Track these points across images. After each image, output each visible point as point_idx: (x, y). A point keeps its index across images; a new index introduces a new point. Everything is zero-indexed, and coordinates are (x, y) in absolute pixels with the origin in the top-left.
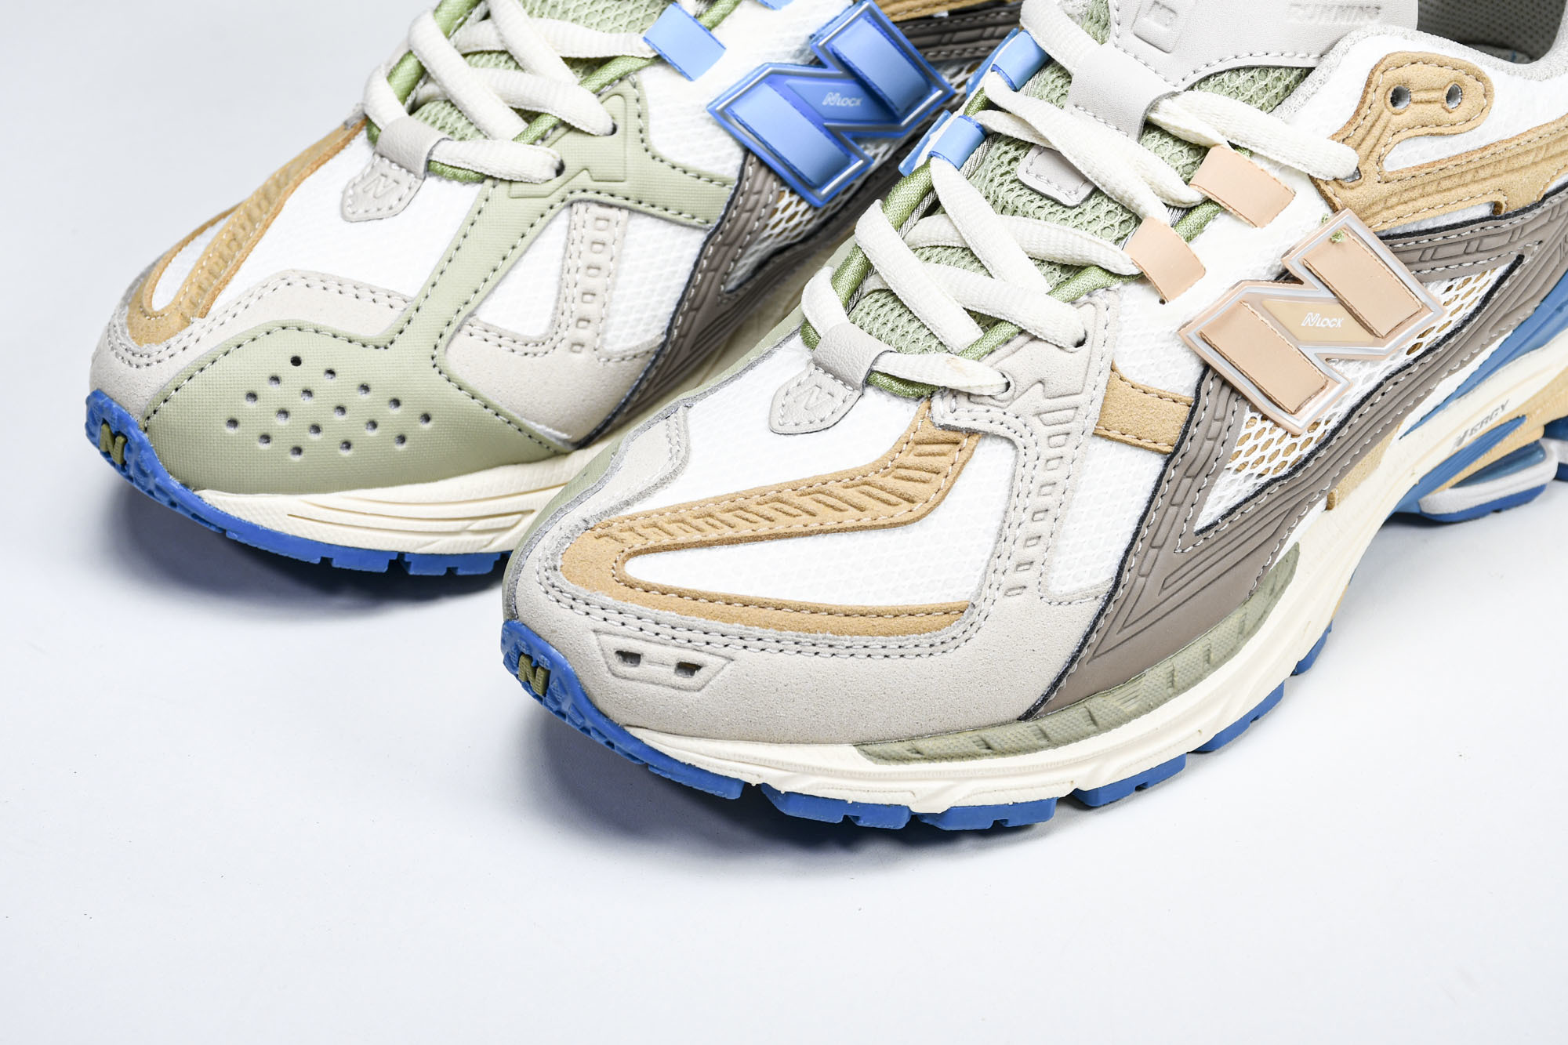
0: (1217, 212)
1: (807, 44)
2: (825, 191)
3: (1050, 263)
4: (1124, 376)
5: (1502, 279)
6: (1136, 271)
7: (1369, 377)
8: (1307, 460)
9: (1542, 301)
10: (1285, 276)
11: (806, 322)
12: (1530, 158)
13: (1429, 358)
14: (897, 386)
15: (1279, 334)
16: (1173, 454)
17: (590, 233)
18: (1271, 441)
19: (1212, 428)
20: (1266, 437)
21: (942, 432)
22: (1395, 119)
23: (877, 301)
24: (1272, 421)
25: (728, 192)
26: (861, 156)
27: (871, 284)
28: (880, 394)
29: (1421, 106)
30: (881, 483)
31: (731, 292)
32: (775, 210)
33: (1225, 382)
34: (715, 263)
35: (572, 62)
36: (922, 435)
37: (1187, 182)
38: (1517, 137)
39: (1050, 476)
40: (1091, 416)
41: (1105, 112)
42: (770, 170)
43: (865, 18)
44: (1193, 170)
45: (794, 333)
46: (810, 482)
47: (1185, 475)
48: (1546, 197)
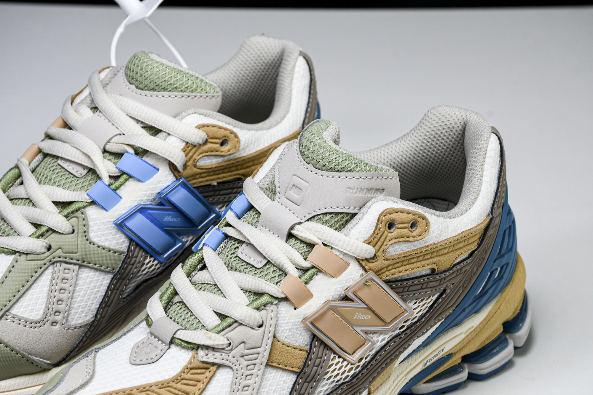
0: (318, 272)
1: (156, 196)
2: (165, 256)
3: (250, 292)
4: (279, 340)
5: (437, 299)
6: (283, 296)
7: (384, 339)
8: (358, 374)
9: (456, 307)
10: (346, 298)
11: (148, 316)
12: (446, 251)
13: (409, 331)
14: (184, 344)
15: (344, 322)
16: (300, 373)
17: (61, 275)
18: (342, 367)
19: (317, 362)
20: (340, 365)
21: (202, 364)
22: (390, 235)
23: (178, 306)
24: (342, 358)
25: (123, 257)
26: (181, 241)
27: (176, 299)
28: (177, 347)
29: (400, 229)
30: (175, 386)
31: (124, 298)
32: (143, 264)
33: (322, 342)
34: (117, 286)
35: (56, 203)
36: (193, 365)
37: (305, 259)
38: (441, 242)
39: (247, 382)
40: (265, 357)
41: (273, 229)
42: (141, 248)
43: (181, 186)
44: (309, 254)
45: (143, 320)
46: (145, 386)
47: (305, 382)
48: (454, 266)
